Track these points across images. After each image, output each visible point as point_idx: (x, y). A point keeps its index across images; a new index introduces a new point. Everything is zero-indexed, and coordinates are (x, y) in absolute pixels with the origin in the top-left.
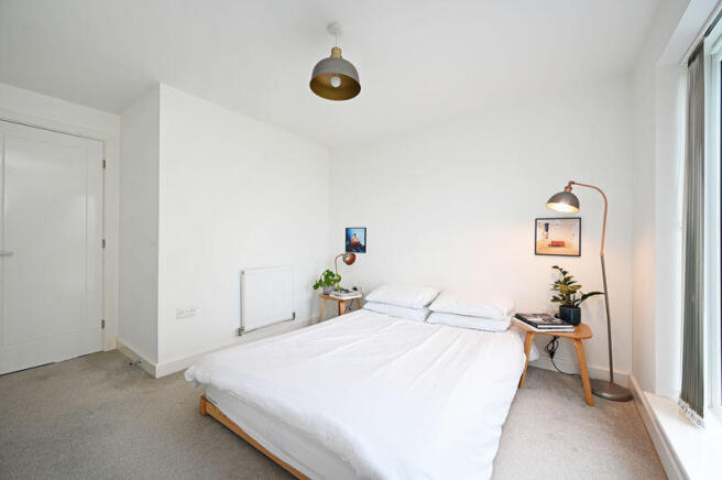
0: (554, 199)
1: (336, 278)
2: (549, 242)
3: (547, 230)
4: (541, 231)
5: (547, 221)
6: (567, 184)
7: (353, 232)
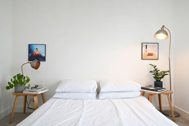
0: (158, 32)
1: (26, 79)
2: (147, 53)
3: (146, 48)
4: (144, 48)
5: (146, 44)
6: (162, 27)
7: (35, 47)
